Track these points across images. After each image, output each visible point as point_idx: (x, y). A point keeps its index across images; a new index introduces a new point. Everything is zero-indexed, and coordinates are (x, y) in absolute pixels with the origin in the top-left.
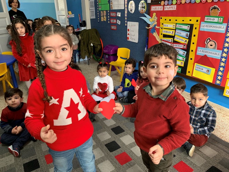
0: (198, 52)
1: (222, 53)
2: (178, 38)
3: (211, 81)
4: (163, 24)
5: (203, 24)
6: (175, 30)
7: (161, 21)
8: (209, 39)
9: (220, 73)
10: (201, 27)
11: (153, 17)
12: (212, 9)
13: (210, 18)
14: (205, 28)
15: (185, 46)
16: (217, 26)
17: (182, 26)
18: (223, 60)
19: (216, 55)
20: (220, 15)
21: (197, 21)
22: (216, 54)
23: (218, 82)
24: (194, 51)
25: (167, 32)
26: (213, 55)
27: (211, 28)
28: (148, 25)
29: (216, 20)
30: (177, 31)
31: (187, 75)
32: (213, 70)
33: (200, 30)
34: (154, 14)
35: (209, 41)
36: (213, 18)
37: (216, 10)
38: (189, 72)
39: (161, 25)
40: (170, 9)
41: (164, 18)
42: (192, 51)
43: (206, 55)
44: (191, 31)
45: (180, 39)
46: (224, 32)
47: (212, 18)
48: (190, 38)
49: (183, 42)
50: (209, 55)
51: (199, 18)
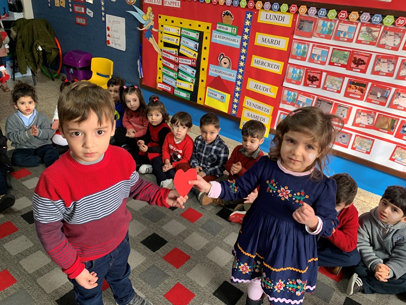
0: (210, 71)
1: (237, 75)
2: (184, 50)
3: (226, 111)
4: (162, 26)
5: (215, 33)
6: (180, 37)
7: (161, 21)
8: (223, 54)
9: (236, 101)
10: (213, 38)
11: (148, 13)
12: (224, 15)
13: (223, 26)
14: (218, 39)
15: (194, 61)
16: (231, 38)
17: (188, 32)
18: (239, 83)
19: (230, 77)
20: (234, 24)
21: (208, 28)
22: (230, 75)
23: (234, 112)
24: (206, 69)
25: (169, 39)
26: (227, 76)
27: (224, 40)
28: (141, 25)
29: (230, 30)
30: (183, 39)
31: (198, 103)
32: (228, 96)
33: (212, 41)
34: (150, 9)
35: (222, 57)
36: (226, 27)
37: (229, 16)
38: (200, 99)
39: (160, 28)
40: (172, 6)
41: (163, 17)
42: (203, 69)
43: (219, 76)
44: (200, 41)
45: (187, 51)
46: (239, 47)
47: (224, 27)
48: (200, 51)
49: (191, 56)
50: (223, 77)
51: (210, 25)
